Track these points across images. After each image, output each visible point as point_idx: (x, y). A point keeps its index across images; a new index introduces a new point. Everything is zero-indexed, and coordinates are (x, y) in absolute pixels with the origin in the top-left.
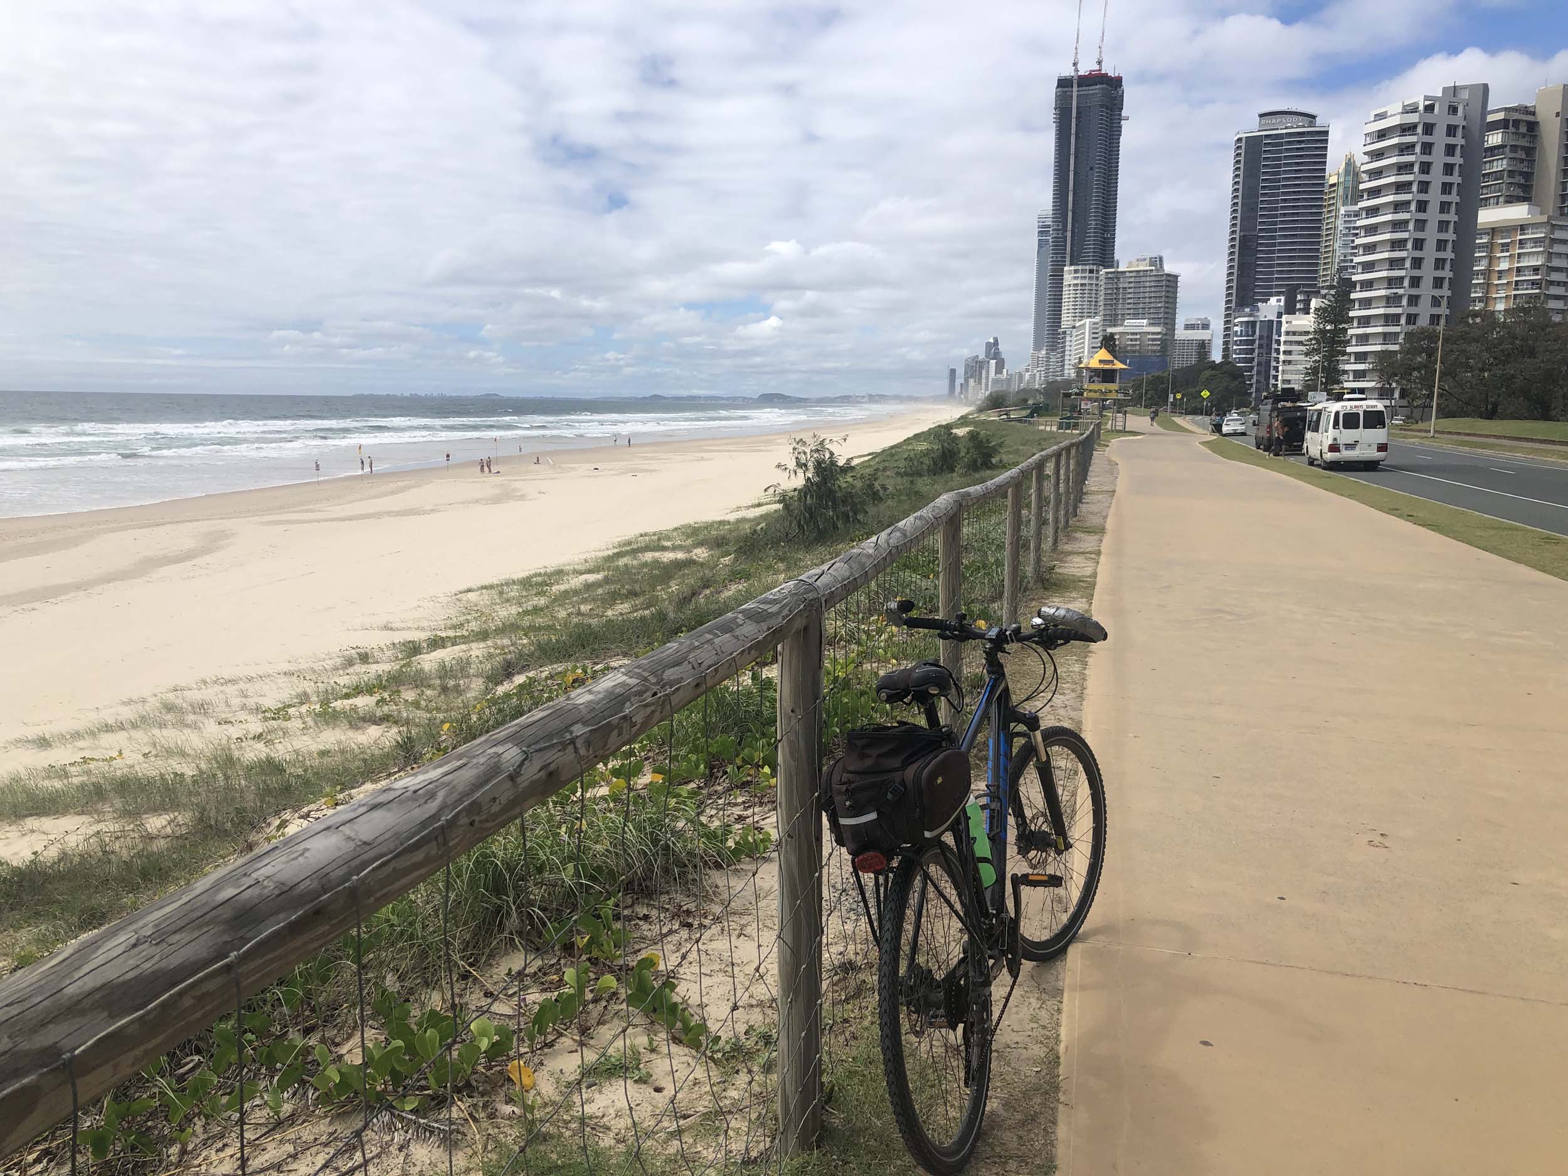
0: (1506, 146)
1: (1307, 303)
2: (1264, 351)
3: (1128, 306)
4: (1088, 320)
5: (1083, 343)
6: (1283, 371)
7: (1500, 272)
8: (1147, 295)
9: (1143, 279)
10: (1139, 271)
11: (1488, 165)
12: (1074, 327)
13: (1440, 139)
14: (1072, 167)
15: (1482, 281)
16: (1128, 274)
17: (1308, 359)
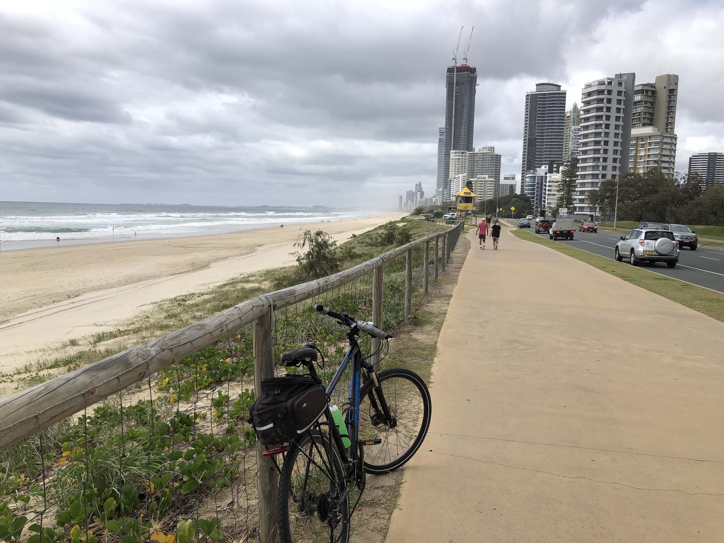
0: (642, 101)
1: (558, 168)
2: (539, 189)
3: (480, 169)
4: (461, 175)
5: (459, 185)
6: (548, 199)
7: (641, 156)
8: (487, 164)
9: (485, 157)
10: (484, 153)
11: (635, 109)
12: (455, 178)
13: (614, 97)
14: (454, 106)
15: (633, 160)
16: (479, 154)
17: (559, 193)
